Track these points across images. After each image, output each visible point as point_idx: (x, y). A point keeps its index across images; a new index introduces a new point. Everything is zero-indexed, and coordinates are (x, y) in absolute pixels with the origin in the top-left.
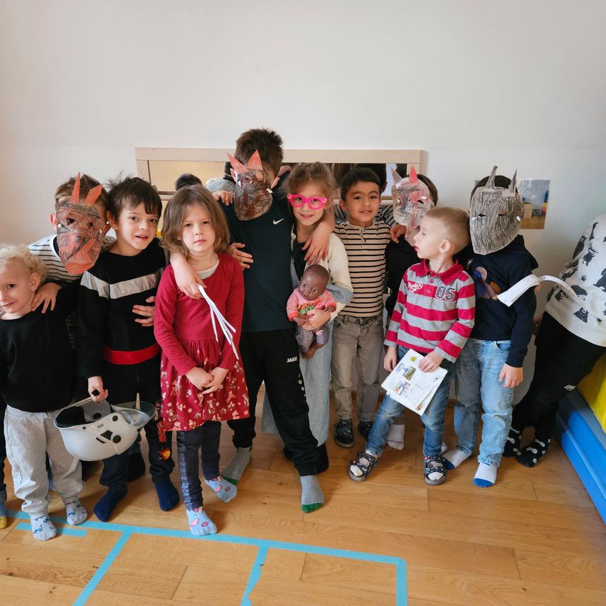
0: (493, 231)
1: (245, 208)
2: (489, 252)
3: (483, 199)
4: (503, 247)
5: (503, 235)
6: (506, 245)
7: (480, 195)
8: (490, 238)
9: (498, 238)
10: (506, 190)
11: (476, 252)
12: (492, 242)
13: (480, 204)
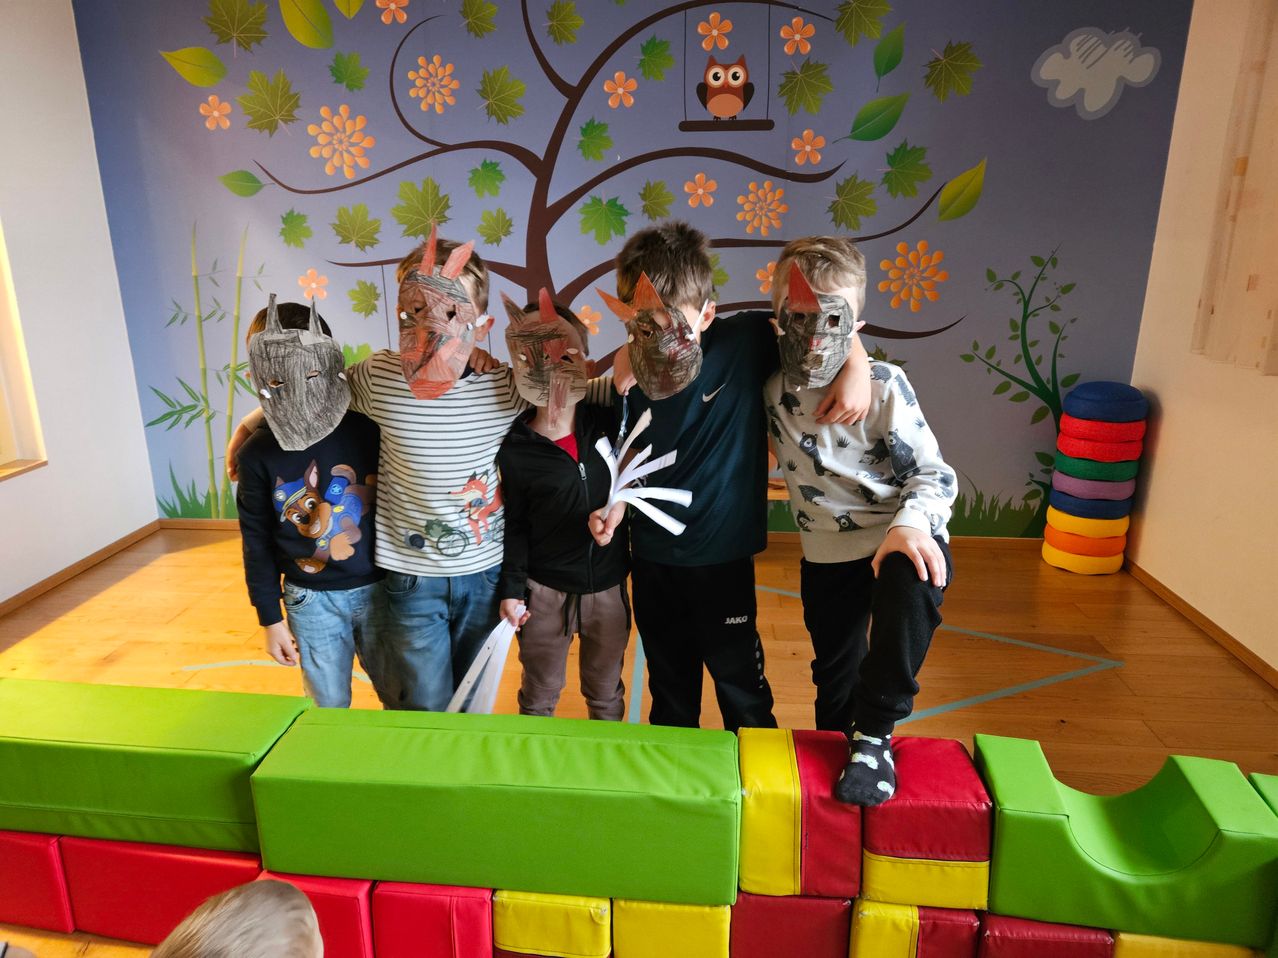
0: (305, 406)
1: (655, 380)
2: (311, 443)
3: (268, 354)
4: (331, 430)
5: (326, 410)
6: (336, 426)
7: (260, 347)
8: (303, 419)
9: (318, 416)
10: (306, 332)
11: (285, 448)
12: (309, 425)
13: (266, 364)
